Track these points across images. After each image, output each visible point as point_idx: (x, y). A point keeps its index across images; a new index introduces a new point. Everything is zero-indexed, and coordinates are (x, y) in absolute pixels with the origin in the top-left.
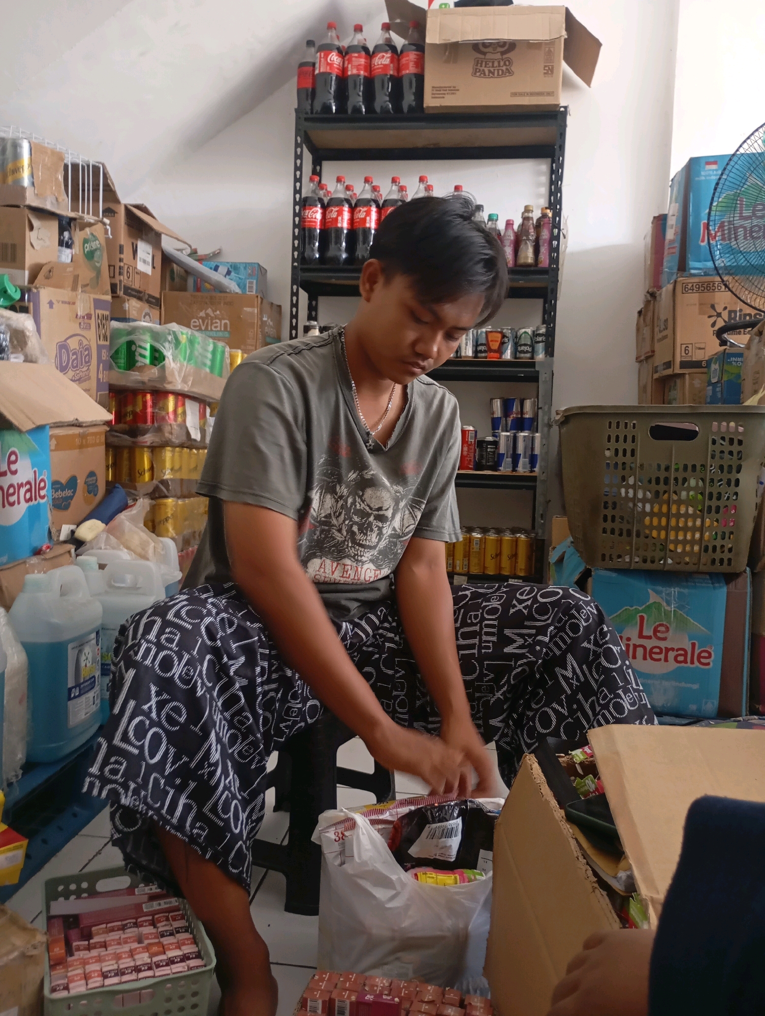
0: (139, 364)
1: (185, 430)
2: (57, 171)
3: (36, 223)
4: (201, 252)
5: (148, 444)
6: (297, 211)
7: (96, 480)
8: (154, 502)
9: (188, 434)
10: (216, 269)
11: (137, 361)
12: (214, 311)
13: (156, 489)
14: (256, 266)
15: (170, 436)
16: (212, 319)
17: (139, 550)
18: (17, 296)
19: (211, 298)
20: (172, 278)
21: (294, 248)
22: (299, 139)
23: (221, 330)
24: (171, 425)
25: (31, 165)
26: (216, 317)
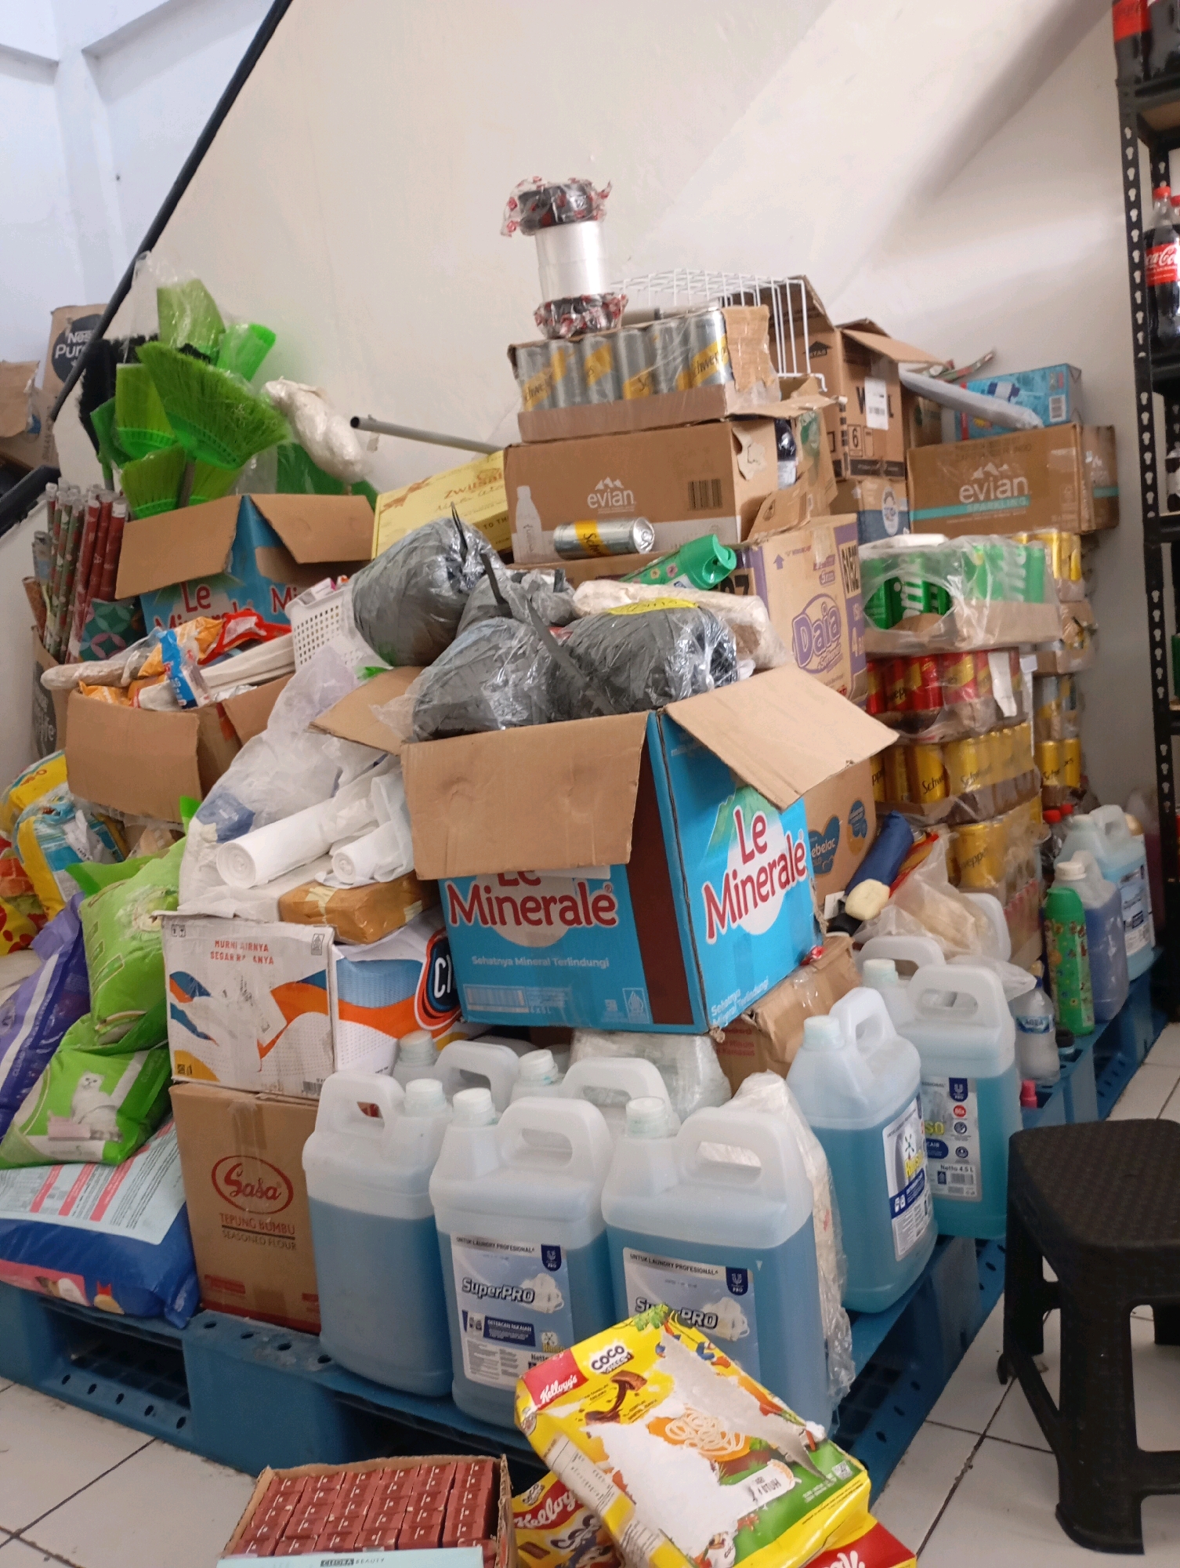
0: (907, 614)
1: (992, 706)
2: (759, 342)
3: (745, 439)
4: (960, 364)
5: (936, 740)
6: (1137, 260)
7: (864, 812)
8: (956, 835)
9: (998, 709)
10: (992, 390)
11: (905, 608)
12: (997, 466)
13: (956, 809)
14: (1064, 369)
15: (972, 724)
16: (996, 479)
17: (952, 932)
18: (731, 564)
19: (991, 444)
20: (919, 422)
21: (1136, 328)
22: (1128, 133)
23: (1012, 496)
24: (971, 704)
25: (726, 349)
26: (1003, 476)
